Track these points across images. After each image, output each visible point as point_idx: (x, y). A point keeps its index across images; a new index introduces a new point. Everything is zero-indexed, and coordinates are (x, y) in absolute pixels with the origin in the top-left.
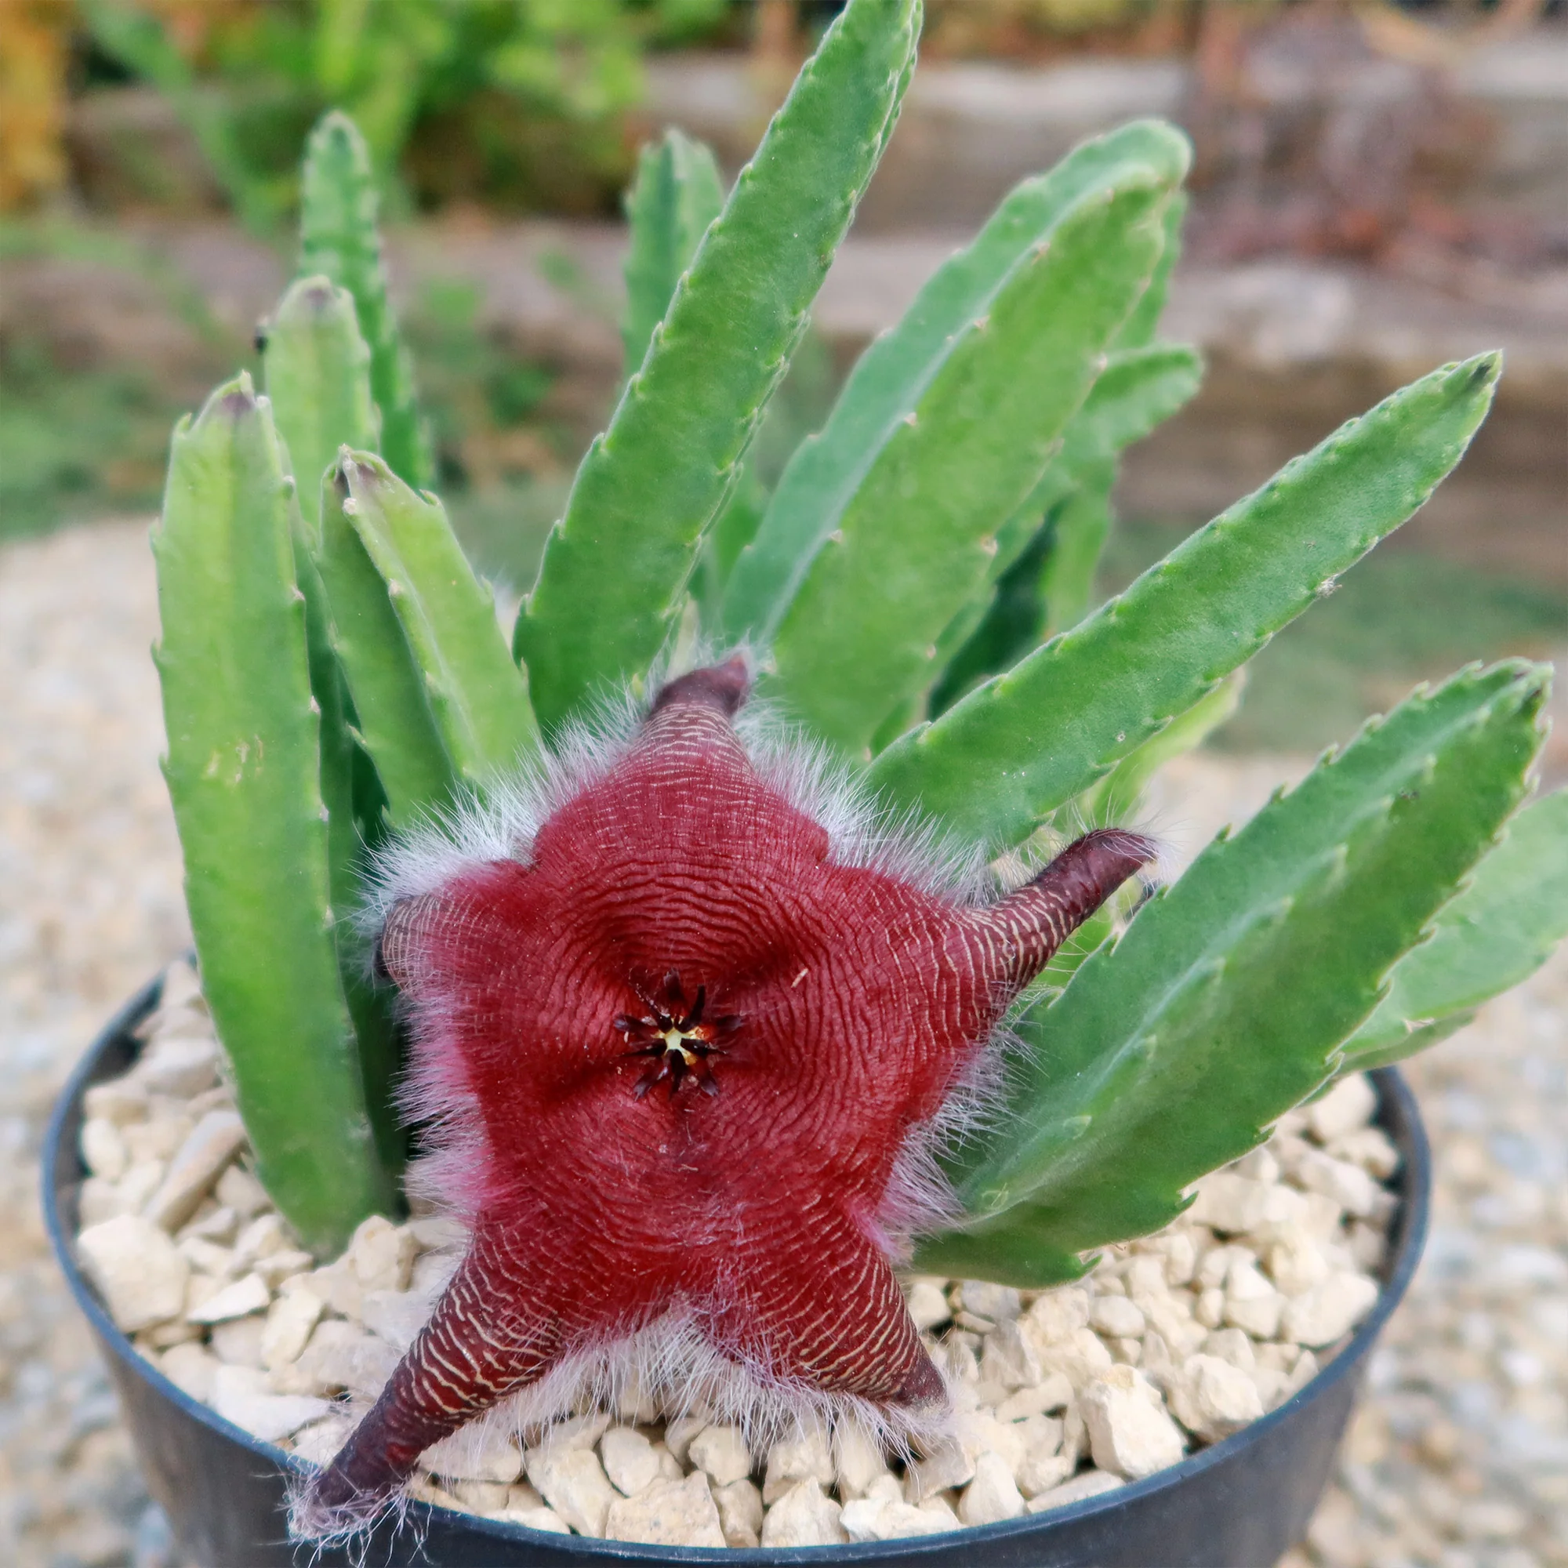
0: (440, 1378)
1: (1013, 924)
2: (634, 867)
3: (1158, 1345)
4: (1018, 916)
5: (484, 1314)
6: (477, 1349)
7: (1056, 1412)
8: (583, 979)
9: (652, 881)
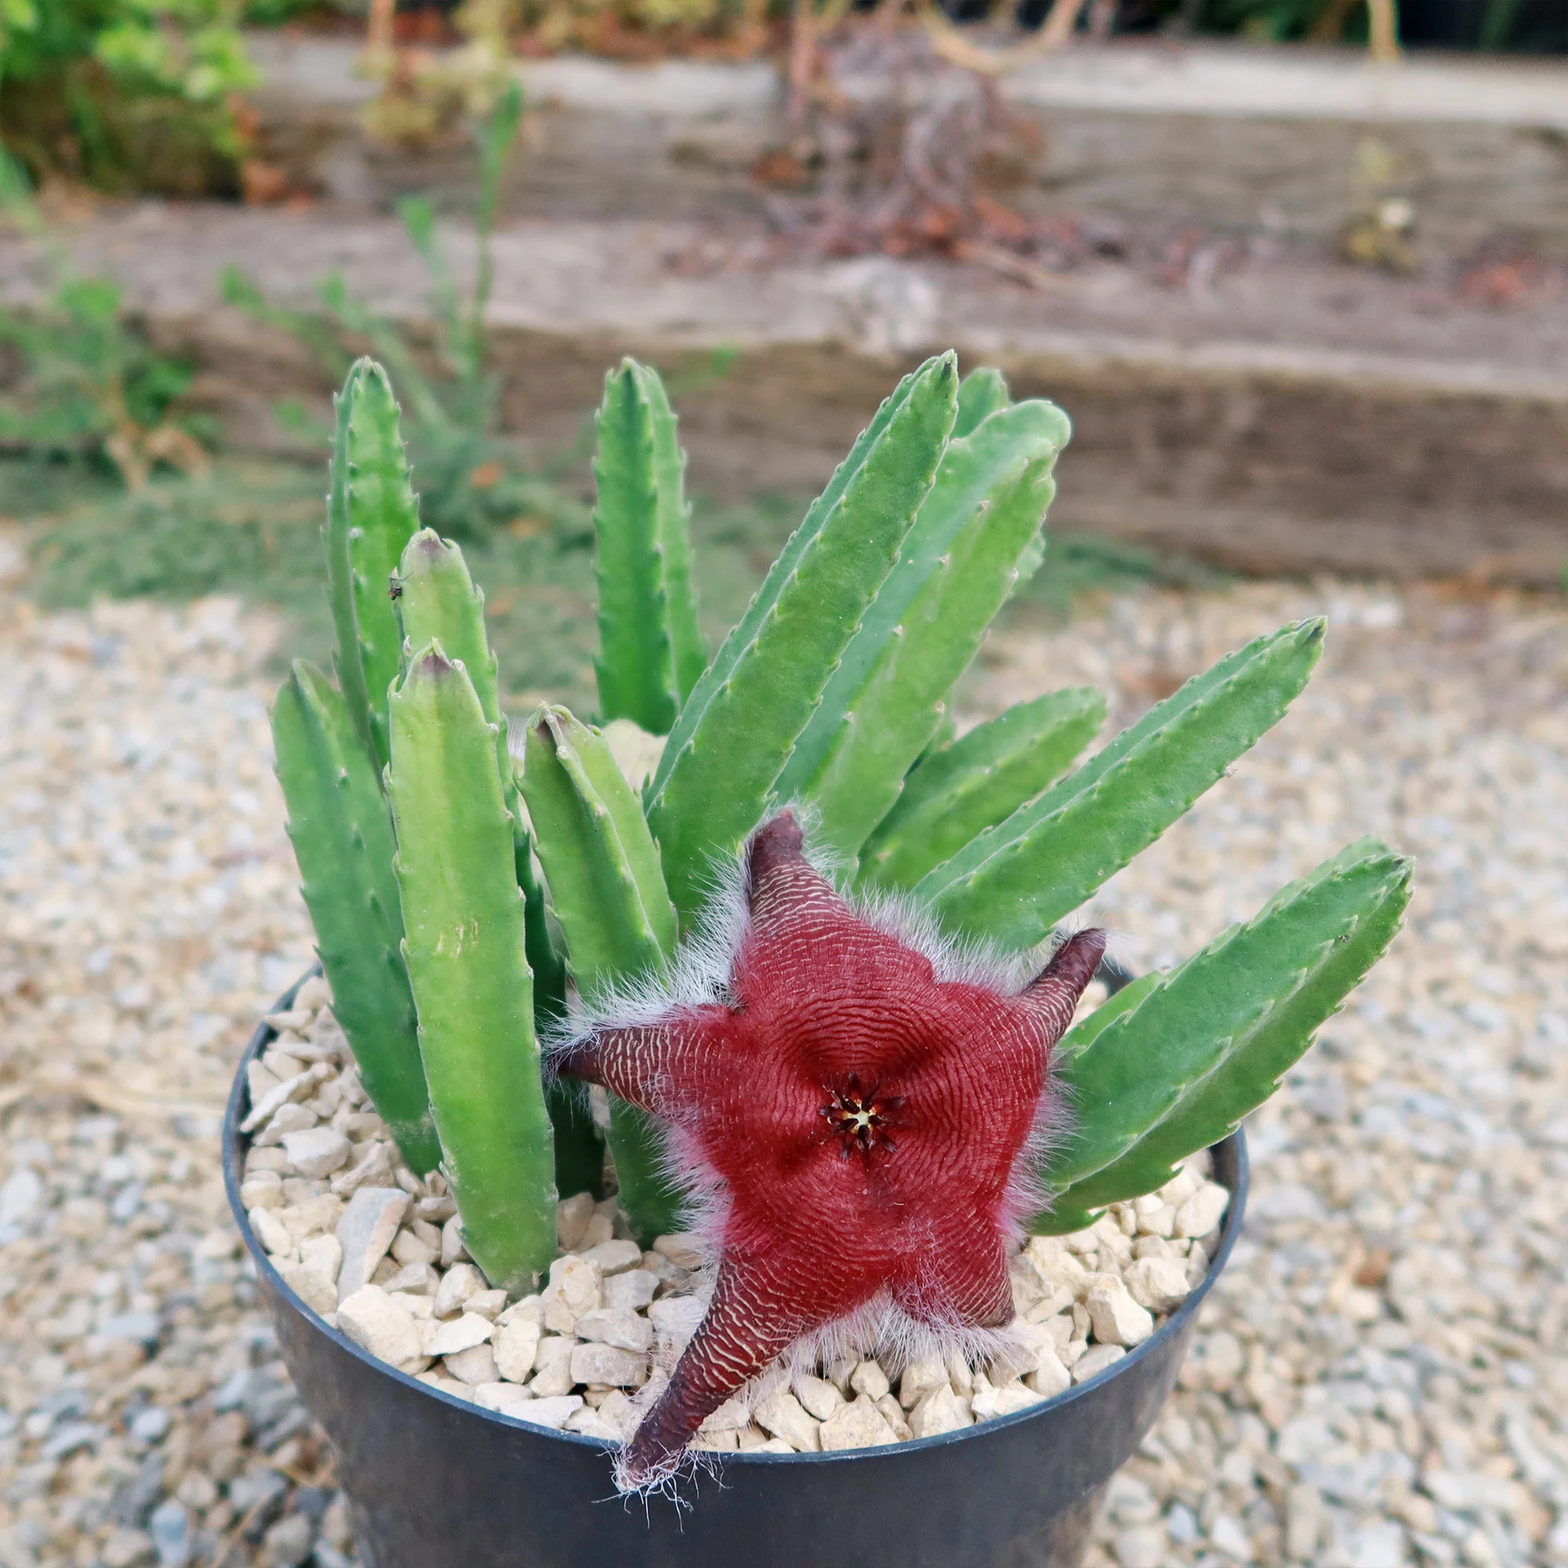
0: (727, 1367)
1: (1052, 1007)
2: (819, 1004)
5: (756, 1320)
6: (752, 1344)
7: (1067, 1311)
8: (795, 1085)
9: (836, 1013)
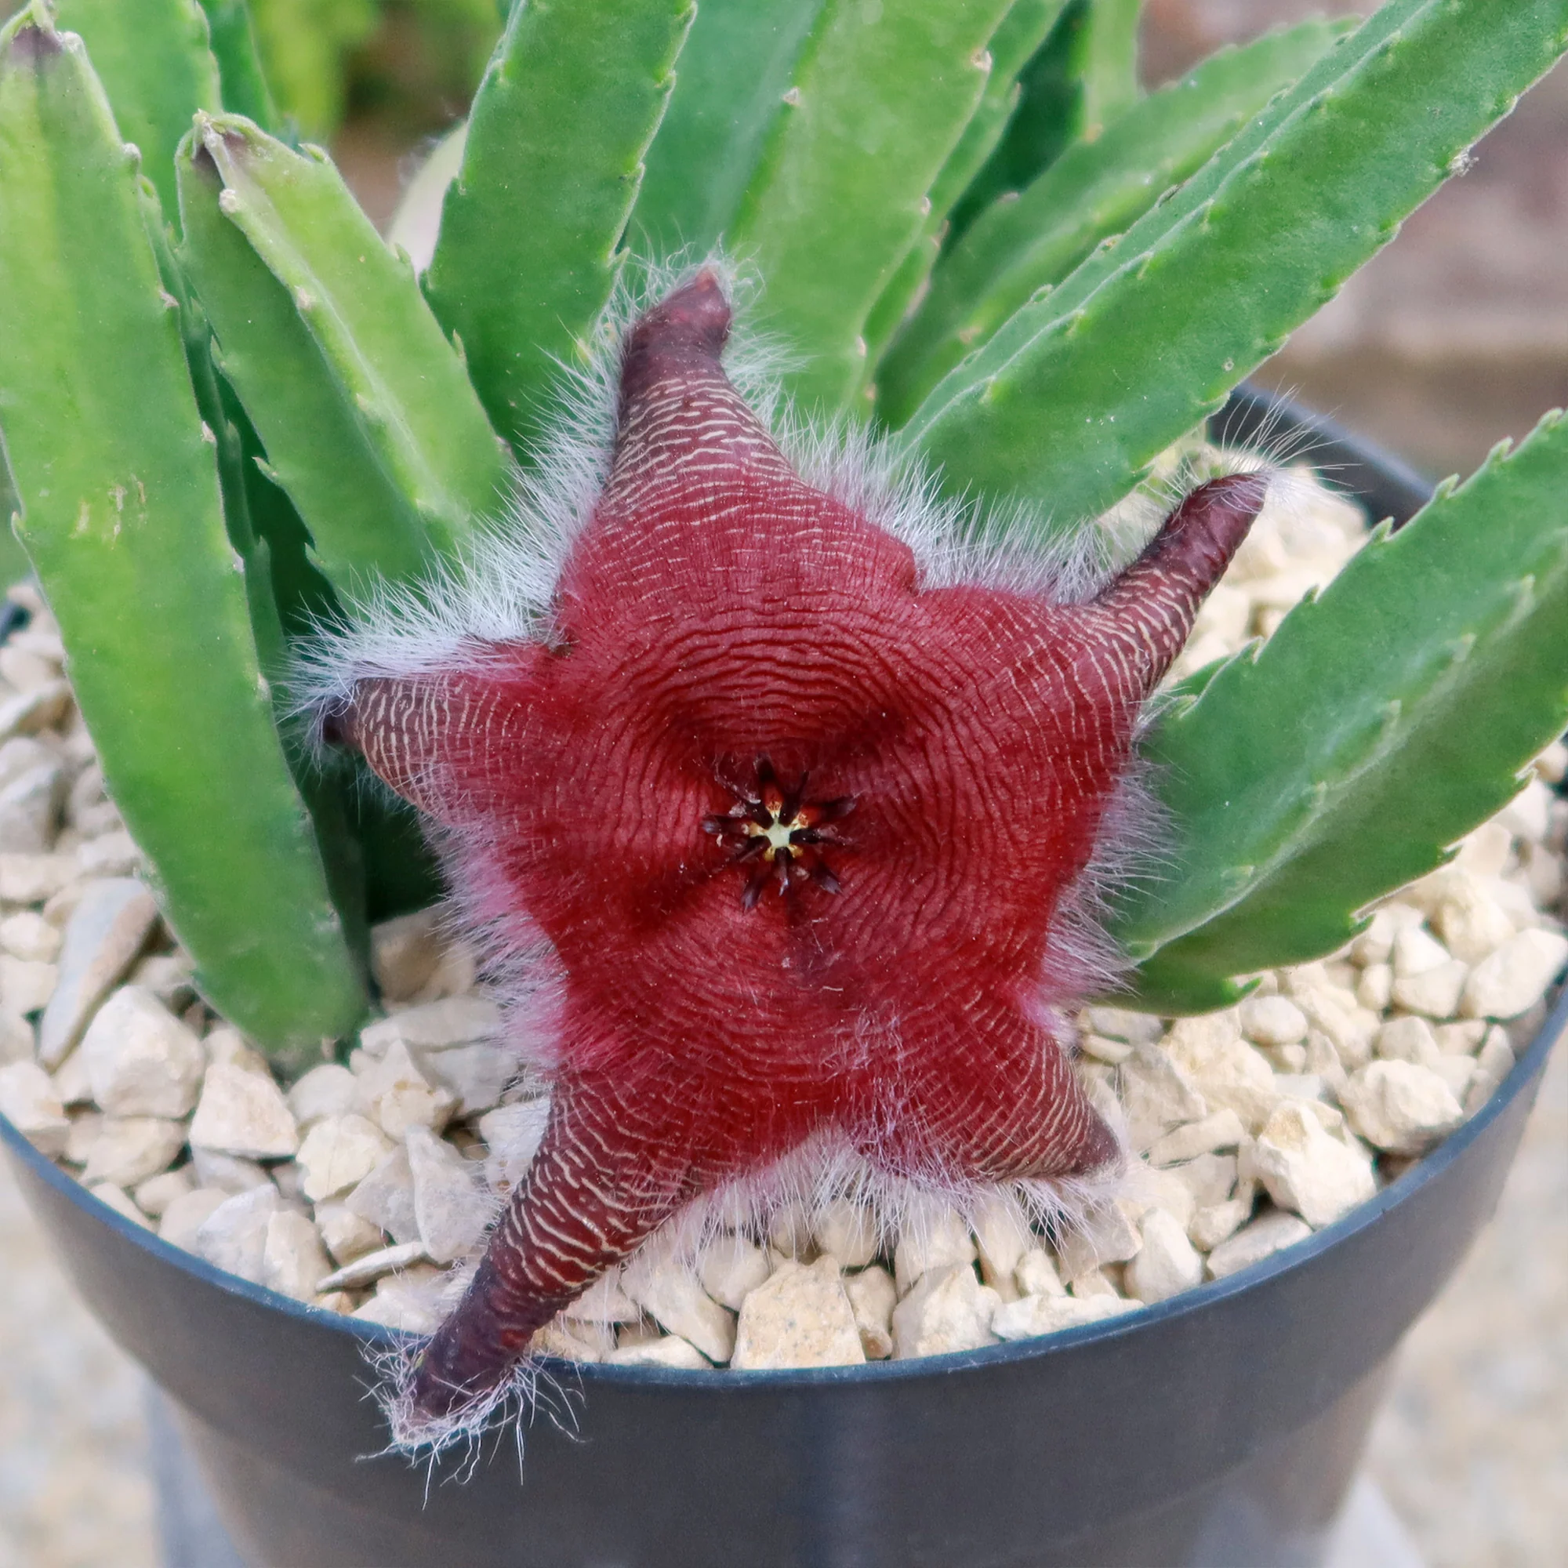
0: (558, 1254)
1: (1142, 626)
2: (697, 641)
3: (1325, 1047)
4: (1145, 615)
6: (600, 1217)
7: (1228, 1151)
8: (656, 781)
9: (726, 654)
